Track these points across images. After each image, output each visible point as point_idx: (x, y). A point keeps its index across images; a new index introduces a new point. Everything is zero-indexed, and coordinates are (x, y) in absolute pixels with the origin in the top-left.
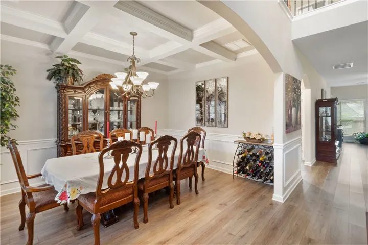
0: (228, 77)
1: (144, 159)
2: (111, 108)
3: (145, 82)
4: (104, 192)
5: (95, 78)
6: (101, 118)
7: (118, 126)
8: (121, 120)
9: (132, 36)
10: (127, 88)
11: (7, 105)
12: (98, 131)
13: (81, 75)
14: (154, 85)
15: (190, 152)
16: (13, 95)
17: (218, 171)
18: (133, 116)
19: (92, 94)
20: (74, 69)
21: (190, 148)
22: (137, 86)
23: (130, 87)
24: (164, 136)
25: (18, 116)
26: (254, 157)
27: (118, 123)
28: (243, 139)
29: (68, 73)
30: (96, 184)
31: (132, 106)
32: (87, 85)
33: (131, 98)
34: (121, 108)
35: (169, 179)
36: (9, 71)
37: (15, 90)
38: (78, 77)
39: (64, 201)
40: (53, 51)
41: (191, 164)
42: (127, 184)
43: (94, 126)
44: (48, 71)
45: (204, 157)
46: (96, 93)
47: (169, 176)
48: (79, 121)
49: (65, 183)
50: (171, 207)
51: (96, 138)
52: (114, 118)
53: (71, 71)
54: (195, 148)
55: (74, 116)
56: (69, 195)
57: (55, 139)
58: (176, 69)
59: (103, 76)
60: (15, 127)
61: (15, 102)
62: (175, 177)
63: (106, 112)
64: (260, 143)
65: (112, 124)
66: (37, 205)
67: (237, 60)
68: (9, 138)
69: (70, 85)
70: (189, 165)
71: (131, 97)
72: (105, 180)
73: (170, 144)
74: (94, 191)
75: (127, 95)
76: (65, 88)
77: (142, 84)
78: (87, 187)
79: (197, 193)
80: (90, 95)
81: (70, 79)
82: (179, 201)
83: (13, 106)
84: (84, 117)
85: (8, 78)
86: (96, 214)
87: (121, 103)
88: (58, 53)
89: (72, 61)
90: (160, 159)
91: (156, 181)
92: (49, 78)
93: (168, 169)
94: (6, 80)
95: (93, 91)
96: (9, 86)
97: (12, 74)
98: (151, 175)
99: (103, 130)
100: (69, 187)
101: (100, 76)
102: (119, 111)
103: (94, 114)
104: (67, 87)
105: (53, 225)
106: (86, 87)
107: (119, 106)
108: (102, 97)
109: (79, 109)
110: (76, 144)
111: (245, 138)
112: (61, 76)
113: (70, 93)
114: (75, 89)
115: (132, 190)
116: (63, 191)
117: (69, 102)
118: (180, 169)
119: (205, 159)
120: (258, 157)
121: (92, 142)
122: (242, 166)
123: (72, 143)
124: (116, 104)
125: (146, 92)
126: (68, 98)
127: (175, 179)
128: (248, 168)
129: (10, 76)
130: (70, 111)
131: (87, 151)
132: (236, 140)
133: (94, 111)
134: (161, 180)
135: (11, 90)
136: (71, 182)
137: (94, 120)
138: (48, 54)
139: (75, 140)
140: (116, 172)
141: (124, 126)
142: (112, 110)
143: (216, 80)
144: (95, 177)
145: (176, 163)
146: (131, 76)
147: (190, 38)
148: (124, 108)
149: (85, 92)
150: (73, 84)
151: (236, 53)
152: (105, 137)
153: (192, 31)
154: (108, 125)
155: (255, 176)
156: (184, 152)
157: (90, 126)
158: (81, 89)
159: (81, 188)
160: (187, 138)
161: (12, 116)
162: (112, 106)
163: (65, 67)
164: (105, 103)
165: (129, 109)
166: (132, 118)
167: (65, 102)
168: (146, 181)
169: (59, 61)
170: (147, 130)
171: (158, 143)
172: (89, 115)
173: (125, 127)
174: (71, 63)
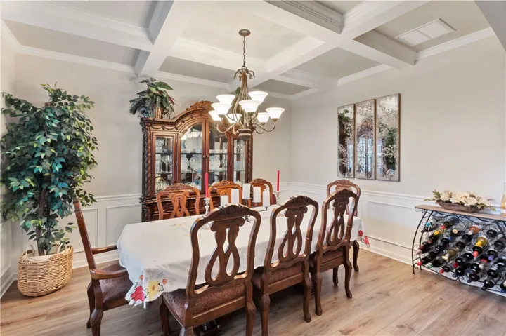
0: (400, 95)
1: (264, 236)
2: (211, 151)
3: (262, 108)
4: (199, 292)
5: (190, 107)
6: (197, 166)
7: (221, 178)
8: (224, 169)
9: (242, 37)
10: (234, 119)
11: (81, 148)
12: (193, 185)
13: (172, 105)
14: (276, 112)
15: (338, 224)
16: (90, 135)
17: (380, 256)
18: (241, 162)
19: (186, 130)
20: (162, 97)
21: (339, 218)
22: (251, 114)
23: (238, 116)
24: (297, 196)
25: (96, 163)
26: (459, 239)
27: (221, 172)
28: (433, 204)
29: (155, 102)
30: (187, 276)
31: (240, 147)
32: (179, 119)
33: (241, 134)
34: (225, 151)
35: (303, 271)
36: (86, 104)
37: (92, 128)
38: (168, 108)
39: (139, 302)
40: (137, 74)
41: (339, 245)
42: (236, 278)
43: (189, 178)
44: (131, 101)
45: (361, 233)
46: (192, 130)
47: (304, 266)
48: (169, 170)
49: (140, 274)
50: (307, 319)
51: (191, 194)
52: (215, 166)
53: (158, 100)
54: (346, 218)
55: (163, 163)
56: (145, 293)
57: (140, 194)
58: (308, 88)
59: (201, 105)
60: (91, 178)
61: (93, 145)
62: (313, 266)
63: (204, 156)
64: (473, 212)
65: (211, 174)
66: (106, 298)
67: (417, 64)
68: (85, 193)
69: (158, 119)
70: (336, 248)
71: (241, 132)
72: (201, 270)
73: (305, 210)
74: (184, 286)
75: (233, 130)
76: (151, 124)
77: (257, 112)
78: (173, 280)
79: (349, 296)
80: (184, 133)
81: (158, 111)
82: (319, 309)
83: (90, 149)
84: (175, 163)
85: (82, 112)
86: (186, 328)
87: (224, 144)
88: (144, 76)
89: (160, 86)
90: (290, 237)
91: (281, 273)
92: (133, 111)
93: (302, 253)
94: (82, 115)
95: (187, 127)
96: (86, 124)
97: (89, 108)
98: (275, 263)
99: (200, 183)
100: (147, 279)
101: (197, 105)
102: (221, 155)
103: (189, 159)
104: (154, 122)
105: (129, 325)
106: (177, 121)
107: (221, 148)
108: (199, 136)
109: (169, 153)
110: (162, 203)
111: (439, 201)
112: (146, 108)
113: (158, 131)
114: (164, 124)
115: (242, 287)
116: (138, 286)
117: (157, 143)
118: (321, 254)
119: (363, 237)
120: (469, 238)
121: (185, 201)
122: (432, 252)
123: (158, 200)
124: (217, 145)
125: (263, 124)
126: (154, 137)
127: (313, 271)
128: (446, 257)
129: (86, 110)
130: (158, 156)
131: (178, 213)
132: (418, 204)
133: (189, 156)
134: (291, 271)
135: (87, 129)
136: (149, 271)
137: (189, 168)
138: (132, 79)
139: (161, 197)
140: (218, 258)
141: (228, 176)
142: (212, 154)
143: (375, 100)
144: (185, 263)
145: (315, 242)
146: (240, 100)
147: (340, 28)
148: (228, 151)
149: (177, 129)
150: (162, 117)
151: (417, 49)
152: (203, 192)
153: (342, 13)
154: (207, 176)
155: (461, 274)
156: (329, 224)
157: (183, 177)
158: (172, 124)
159: (164, 281)
160: (333, 201)
161: (89, 163)
162: (212, 147)
163: (151, 94)
164: (203, 144)
165: (235, 152)
166: (240, 165)
167: (152, 144)
168: (266, 274)
169: (145, 87)
170: (261, 183)
171: (286, 209)
172: (182, 161)
173: (231, 179)
174: (159, 89)
